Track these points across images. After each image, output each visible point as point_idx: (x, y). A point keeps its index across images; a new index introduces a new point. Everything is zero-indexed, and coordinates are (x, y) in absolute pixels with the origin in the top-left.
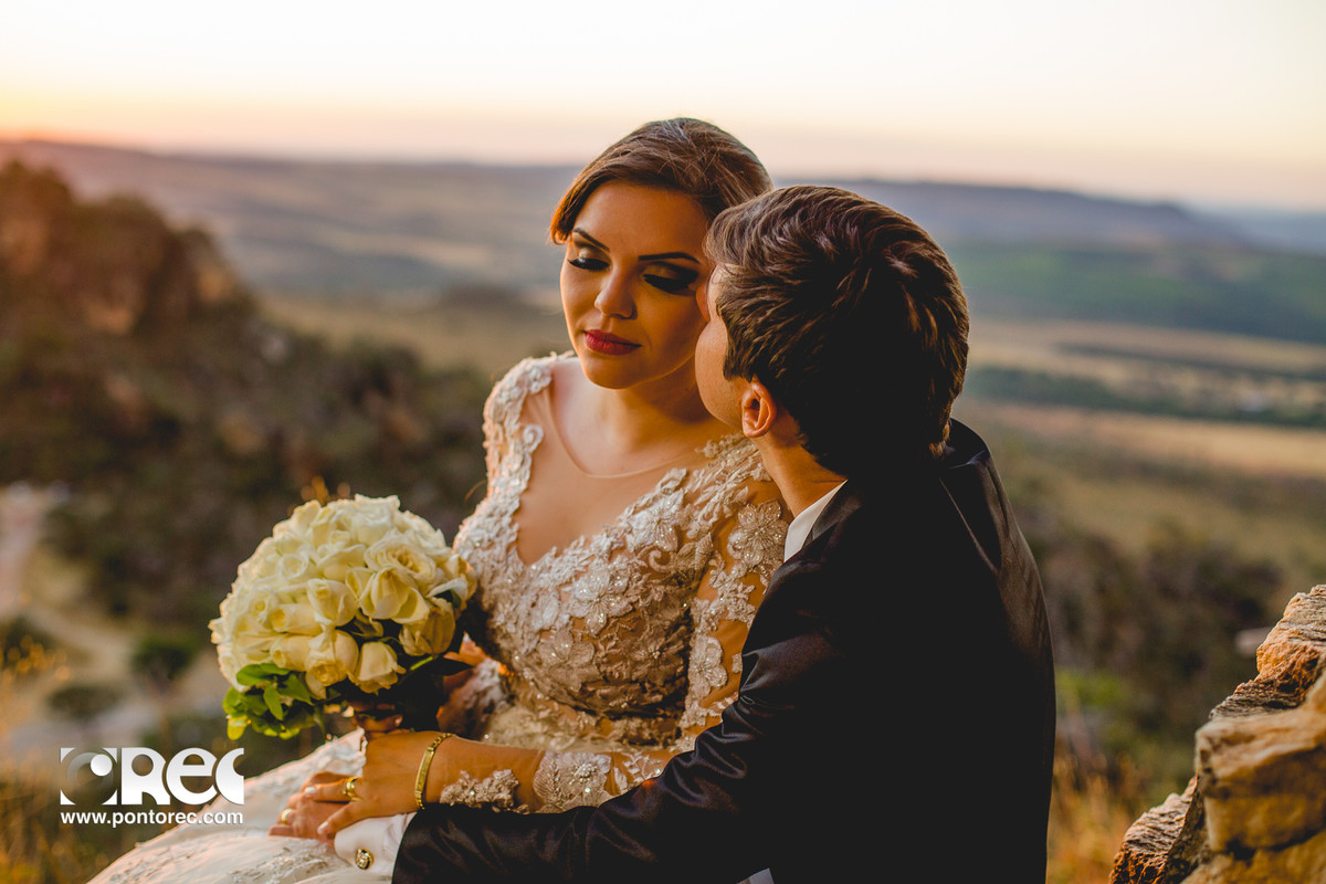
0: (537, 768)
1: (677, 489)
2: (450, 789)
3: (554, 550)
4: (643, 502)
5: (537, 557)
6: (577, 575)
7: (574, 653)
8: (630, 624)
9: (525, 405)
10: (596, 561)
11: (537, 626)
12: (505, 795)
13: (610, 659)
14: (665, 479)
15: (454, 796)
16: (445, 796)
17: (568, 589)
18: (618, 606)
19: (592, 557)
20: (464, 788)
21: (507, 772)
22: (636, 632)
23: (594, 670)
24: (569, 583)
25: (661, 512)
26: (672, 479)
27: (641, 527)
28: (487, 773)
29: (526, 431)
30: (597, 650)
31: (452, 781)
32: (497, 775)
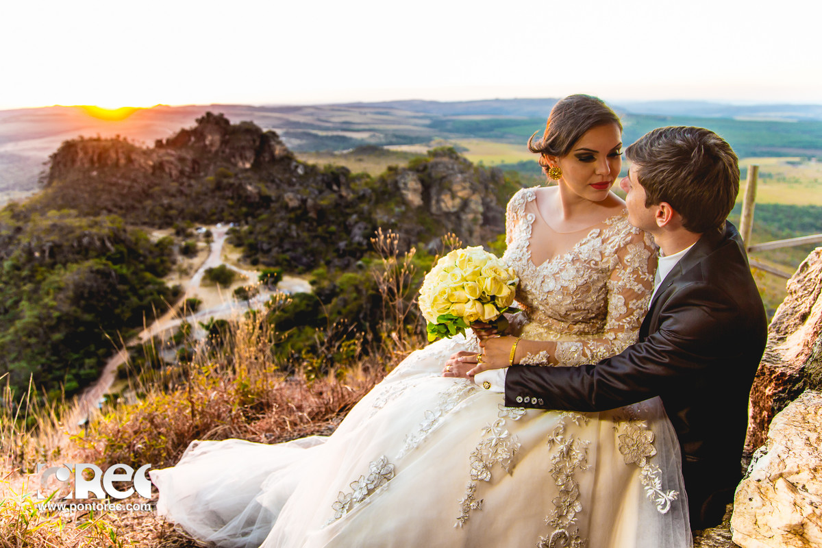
0: (555, 349)
1: (598, 236)
2: (524, 359)
3: (548, 260)
4: (583, 242)
5: (541, 263)
6: (561, 270)
7: (563, 299)
8: (586, 288)
9: (526, 205)
10: (568, 265)
11: (546, 290)
12: (545, 360)
13: (578, 302)
14: (591, 233)
15: (525, 362)
16: (521, 362)
17: (558, 275)
18: (581, 281)
19: (566, 263)
20: (529, 358)
21: (545, 352)
22: (588, 291)
23: (572, 306)
24: (558, 273)
25: (593, 246)
26: (594, 233)
27: (585, 252)
28: (537, 352)
29: (528, 216)
30: (573, 298)
31: (524, 356)
32: (541, 353)
